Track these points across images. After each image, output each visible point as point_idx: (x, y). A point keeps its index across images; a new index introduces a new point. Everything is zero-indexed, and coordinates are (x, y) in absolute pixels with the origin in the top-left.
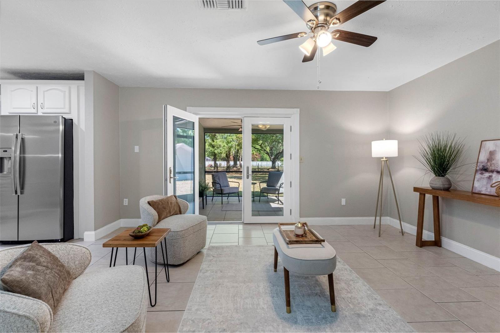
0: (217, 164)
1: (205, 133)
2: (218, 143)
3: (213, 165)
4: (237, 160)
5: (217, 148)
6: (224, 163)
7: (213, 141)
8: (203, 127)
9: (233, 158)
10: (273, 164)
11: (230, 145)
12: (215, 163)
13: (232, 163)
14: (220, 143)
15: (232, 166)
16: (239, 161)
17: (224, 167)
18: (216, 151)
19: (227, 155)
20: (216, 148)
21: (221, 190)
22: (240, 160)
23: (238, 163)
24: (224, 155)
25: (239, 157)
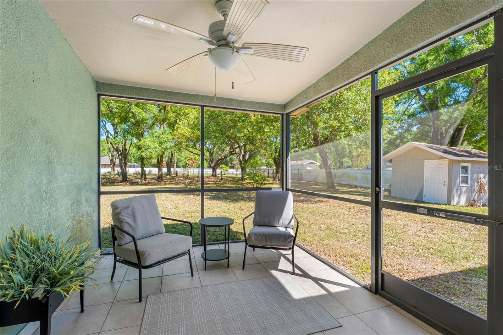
0: (145, 171)
1: (99, 95)
2: (147, 143)
3: (140, 172)
4: (171, 167)
5: (145, 149)
6: (155, 170)
7: (140, 141)
8: (93, 78)
9: (166, 165)
10: (213, 172)
11: (164, 146)
12: (143, 171)
13: (165, 170)
14: (150, 143)
15: (165, 173)
16: (173, 167)
17: (154, 175)
18: (143, 154)
19: (158, 160)
20: (143, 149)
21: (138, 254)
22: (175, 167)
23: (172, 170)
24: (154, 161)
25: (174, 163)
